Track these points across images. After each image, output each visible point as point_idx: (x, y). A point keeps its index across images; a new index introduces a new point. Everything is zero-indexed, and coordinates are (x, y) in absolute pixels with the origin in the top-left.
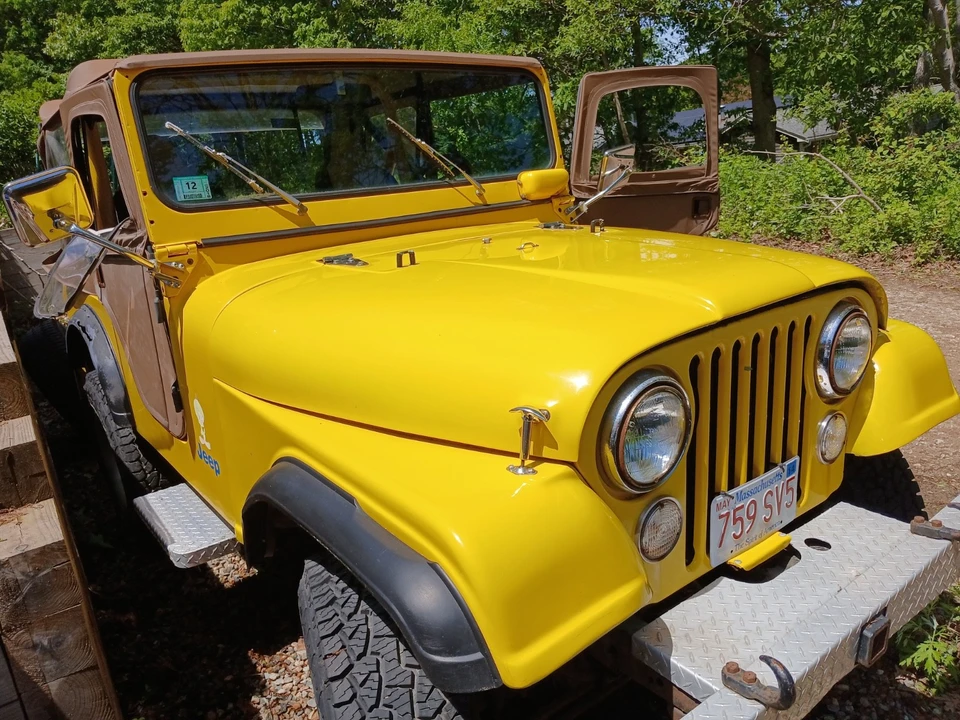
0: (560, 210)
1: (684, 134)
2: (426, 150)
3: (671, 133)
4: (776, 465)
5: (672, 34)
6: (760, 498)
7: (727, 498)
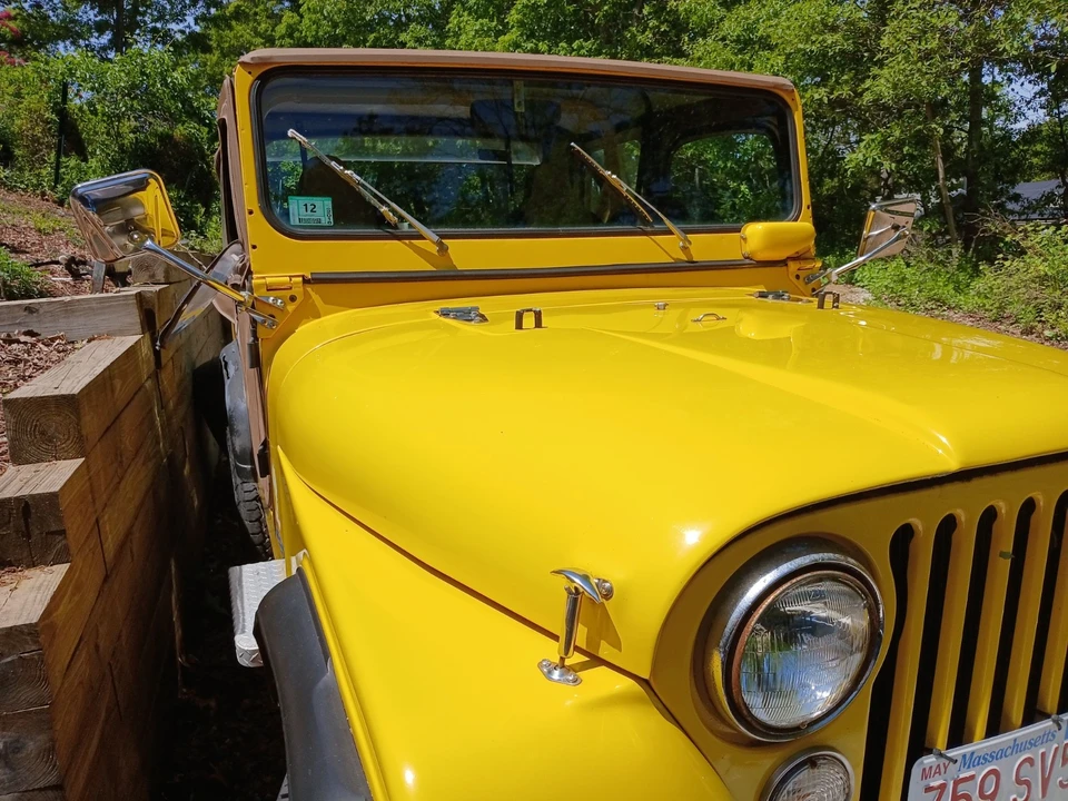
0: (798, 277)
1: (1028, 208)
2: (617, 186)
3: (1010, 206)
4: (1047, 716)
5: (1022, 84)
6: (1009, 768)
7: (943, 760)
